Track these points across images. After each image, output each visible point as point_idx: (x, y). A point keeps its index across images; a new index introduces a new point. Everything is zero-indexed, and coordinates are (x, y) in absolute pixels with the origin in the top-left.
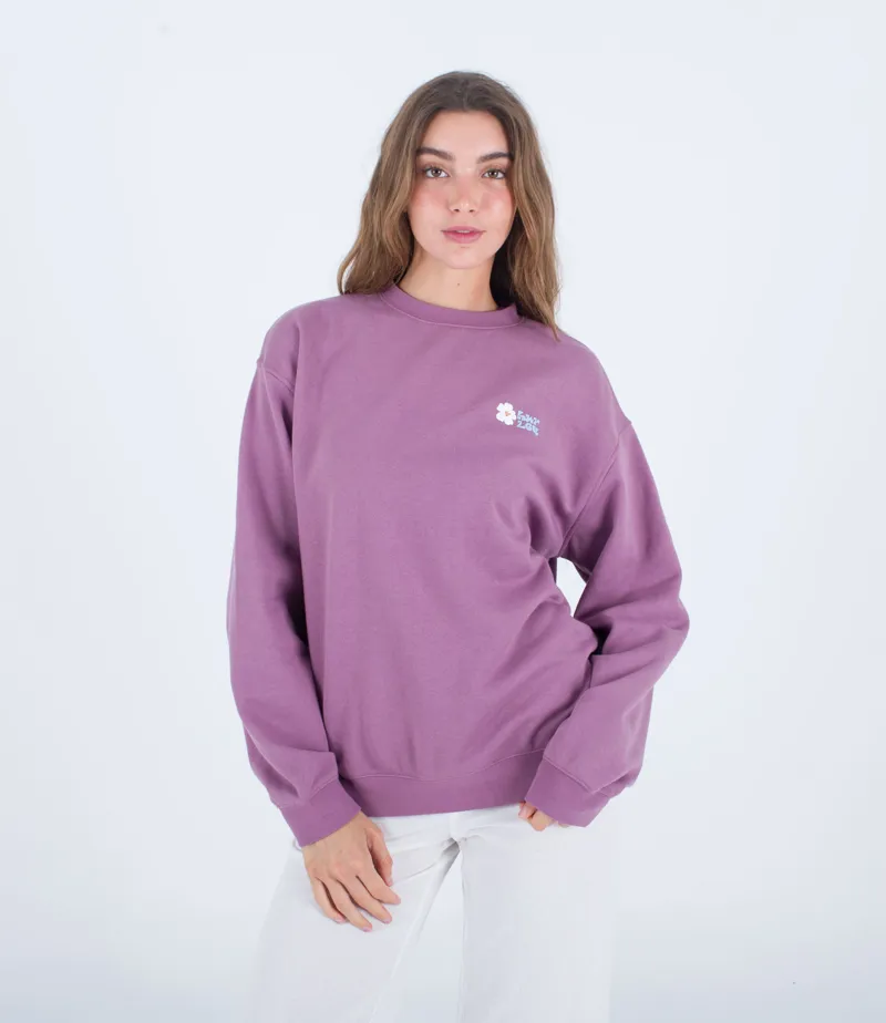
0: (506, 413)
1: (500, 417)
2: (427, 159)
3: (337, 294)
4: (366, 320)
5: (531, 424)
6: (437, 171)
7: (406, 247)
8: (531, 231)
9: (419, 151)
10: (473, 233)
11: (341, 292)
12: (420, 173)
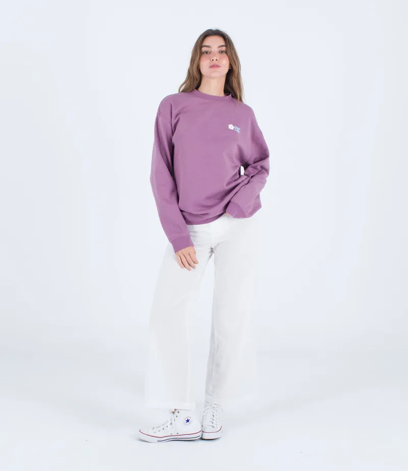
0: (231, 127)
1: (230, 128)
2: (204, 49)
3: (177, 92)
4: (192, 100)
5: (238, 130)
6: (207, 52)
7: (199, 76)
8: (234, 67)
9: (201, 47)
10: (218, 66)
11: (179, 91)
12: (202, 53)
